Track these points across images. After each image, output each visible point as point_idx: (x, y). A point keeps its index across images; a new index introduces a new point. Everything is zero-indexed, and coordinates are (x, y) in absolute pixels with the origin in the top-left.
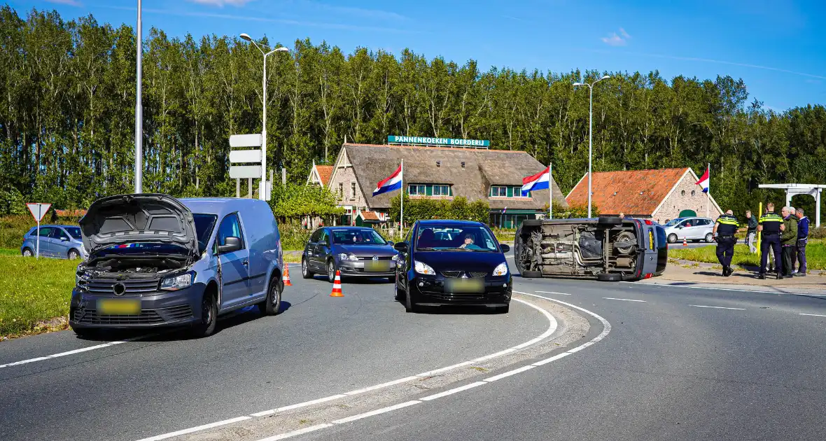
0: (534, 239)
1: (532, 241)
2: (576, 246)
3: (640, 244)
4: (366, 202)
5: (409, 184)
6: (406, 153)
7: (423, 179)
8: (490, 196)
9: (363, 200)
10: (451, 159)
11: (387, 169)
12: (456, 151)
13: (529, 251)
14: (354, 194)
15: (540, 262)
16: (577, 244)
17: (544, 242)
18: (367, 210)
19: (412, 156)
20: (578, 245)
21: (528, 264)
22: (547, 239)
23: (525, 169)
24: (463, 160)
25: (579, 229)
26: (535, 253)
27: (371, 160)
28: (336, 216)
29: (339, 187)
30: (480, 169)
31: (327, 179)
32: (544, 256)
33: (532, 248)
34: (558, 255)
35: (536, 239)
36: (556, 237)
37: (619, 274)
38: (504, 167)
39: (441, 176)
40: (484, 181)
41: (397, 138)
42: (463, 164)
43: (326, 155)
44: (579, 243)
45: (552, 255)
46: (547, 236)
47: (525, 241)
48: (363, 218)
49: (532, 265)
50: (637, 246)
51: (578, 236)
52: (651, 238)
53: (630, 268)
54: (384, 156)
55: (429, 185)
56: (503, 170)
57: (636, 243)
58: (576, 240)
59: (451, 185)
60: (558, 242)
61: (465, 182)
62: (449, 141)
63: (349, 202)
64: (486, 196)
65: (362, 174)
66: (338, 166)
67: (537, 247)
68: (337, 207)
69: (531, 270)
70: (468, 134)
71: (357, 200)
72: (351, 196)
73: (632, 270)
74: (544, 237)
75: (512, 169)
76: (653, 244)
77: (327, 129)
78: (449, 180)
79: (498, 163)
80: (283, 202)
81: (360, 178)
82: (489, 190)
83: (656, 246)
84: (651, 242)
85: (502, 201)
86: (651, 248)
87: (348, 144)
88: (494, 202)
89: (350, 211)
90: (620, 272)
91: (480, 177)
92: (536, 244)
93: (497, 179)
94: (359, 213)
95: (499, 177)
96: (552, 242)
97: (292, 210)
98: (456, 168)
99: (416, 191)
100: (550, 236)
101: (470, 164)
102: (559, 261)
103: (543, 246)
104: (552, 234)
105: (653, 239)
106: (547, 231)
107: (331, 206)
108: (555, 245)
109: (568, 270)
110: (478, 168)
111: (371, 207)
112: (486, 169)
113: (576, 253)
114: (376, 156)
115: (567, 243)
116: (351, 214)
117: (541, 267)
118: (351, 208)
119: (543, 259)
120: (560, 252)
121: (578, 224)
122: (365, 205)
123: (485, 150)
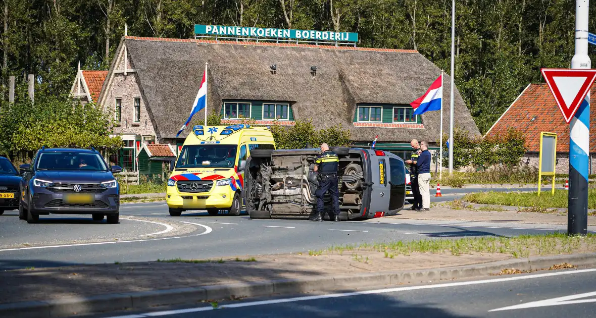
0: (263, 173)
1: (261, 176)
2: (304, 181)
3: (366, 179)
4: (156, 128)
5: (224, 100)
6: (222, 51)
7: (247, 93)
8: (355, 120)
9: (150, 126)
10: (295, 63)
11: (190, 77)
12: (303, 50)
13: (259, 187)
14: (139, 117)
15: (269, 200)
16: (305, 177)
17: (274, 177)
18: (157, 142)
19: (233, 57)
20: (306, 179)
21: (257, 203)
22: (276, 172)
23: (415, 79)
24: (313, 65)
25: (309, 161)
26: (264, 189)
27: (167, 64)
28: (110, 150)
29: (115, 105)
30: (342, 78)
31: (98, 92)
32: (274, 193)
33: (261, 183)
34: (288, 192)
35: (265, 172)
36: (285, 170)
37: (345, 212)
38: (380, 75)
39: (274, 89)
40: (347, 97)
41: (208, 28)
42: (313, 71)
43: (107, 52)
44: (308, 177)
45: (281, 192)
46: (276, 169)
47: (255, 177)
48: (150, 154)
49: (261, 203)
50: (363, 180)
51: (307, 169)
52: (382, 171)
53: (357, 205)
54: (187, 57)
55: (257, 102)
56: (378, 80)
57: (362, 177)
58: (305, 174)
59: (291, 103)
60: (287, 176)
61: (315, 98)
62: (293, 34)
63: (130, 128)
64: (349, 121)
65: (150, 83)
66: (115, 71)
67: (266, 182)
68: (111, 136)
69: (259, 209)
70: (341, 19)
71: (142, 126)
72: (134, 119)
73: (358, 208)
74: (274, 170)
75: (392, 79)
76: (385, 178)
77: (109, 10)
78: (290, 95)
79: (370, 69)
80: (27, 127)
81: (146, 91)
82: (353, 112)
83: (389, 179)
84: (382, 176)
85: (373, 130)
86: (382, 182)
87: (131, 37)
88: (362, 130)
89: (131, 142)
90: (346, 210)
91: (340, 90)
92: (264, 179)
93: (367, 94)
94: (144, 145)
95: (371, 90)
96: (282, 177)
97: (40, 140)
98: (302, 76)
99: (235, 112)
100: (279, 169)
101: (326, 69)
102: (288, 199)
103: (273, 182)
104: (281, 167)
105: (385, 173)
106: (277, 163)
107: (100, 134)
108: (284, 180)
109: (297, 209)
110: (337, 76)
111: (163, 136)
112: (351, 78)
113: (304, 190)
114: (174, 57)
115: (296, 177)
116: (134, 147)
117: (270, 206)
118: (133, 138)
119: (273, 196)
120: (290, 188)
121: (307, 155)
122: (153, 133)
123: (351, 48)
